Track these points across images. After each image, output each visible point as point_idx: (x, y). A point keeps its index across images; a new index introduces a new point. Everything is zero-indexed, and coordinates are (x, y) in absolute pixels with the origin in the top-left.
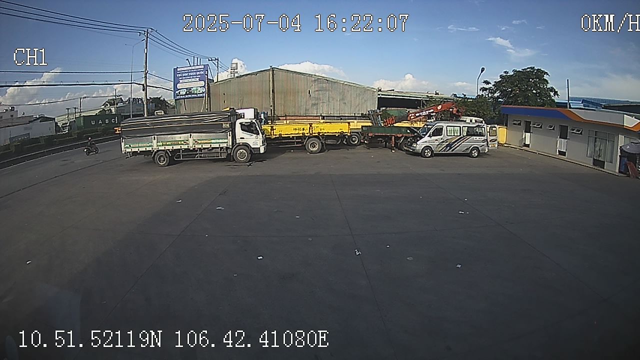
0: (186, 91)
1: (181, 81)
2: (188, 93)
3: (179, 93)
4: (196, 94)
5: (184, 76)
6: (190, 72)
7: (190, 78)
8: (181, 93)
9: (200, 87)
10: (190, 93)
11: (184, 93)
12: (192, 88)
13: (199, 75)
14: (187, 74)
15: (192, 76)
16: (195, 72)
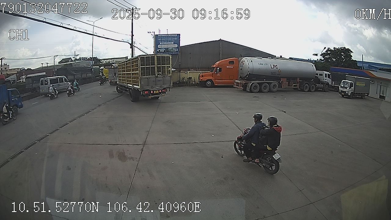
0: (164, 50)
1: (161, 43)
2: (166, 51)
3: (160, 51)
4: (172, 52)
5: (163, 40)
6: (168, 38)
7: (168, 42)
8: (161, 50)
9: (175, 48)
10: (168, 51)
11: (163, 51)
12: (169, 48)
13: (174, 40)
14: (165, 39)
15: (169, 40)
16: (171, 38)
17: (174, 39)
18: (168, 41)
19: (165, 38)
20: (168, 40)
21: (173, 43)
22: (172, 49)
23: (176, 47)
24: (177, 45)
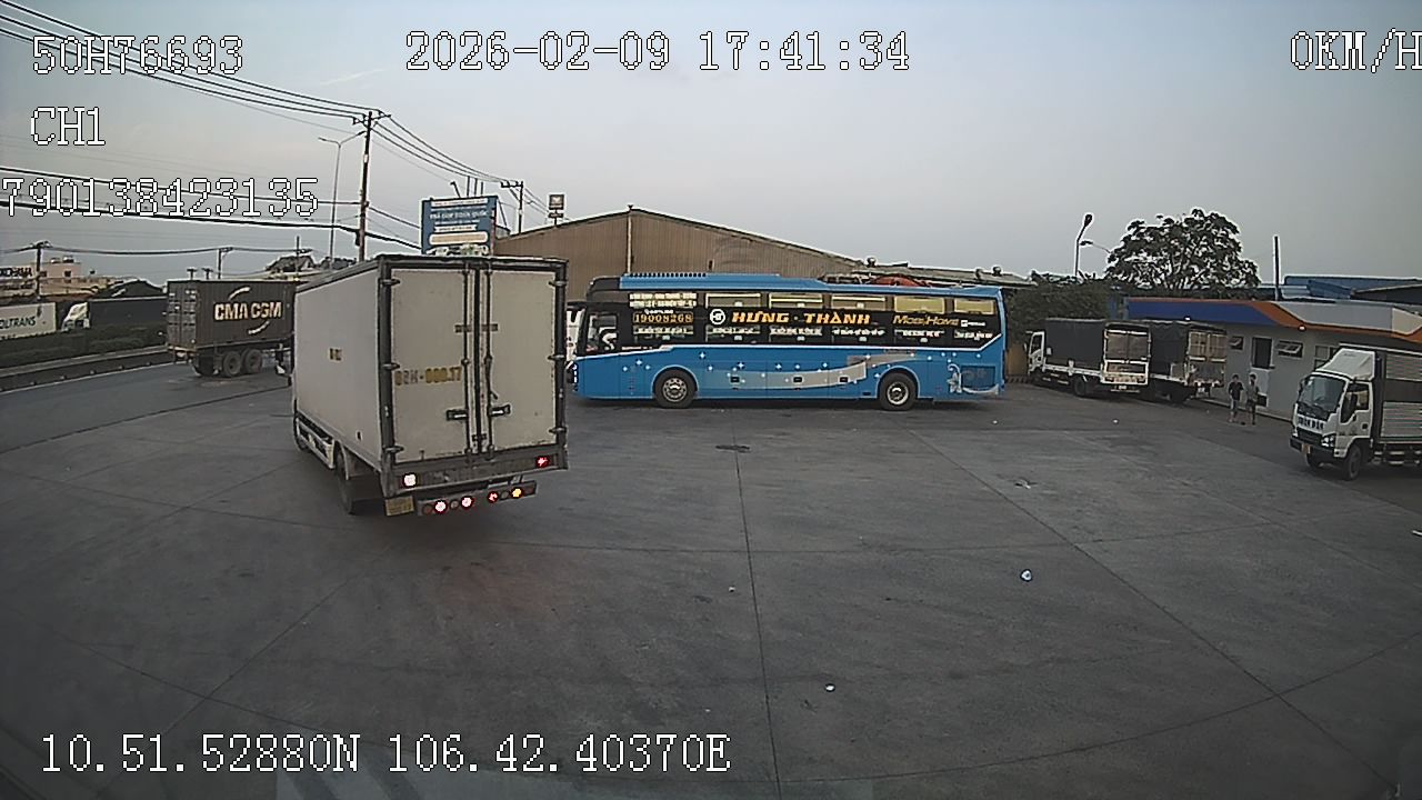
0: (448, 250)
1: (437, 229)
2: (452, 255)
3: (434, 253)
5: (446, 220)
6: (459, 211)
7: (458, 224)
8: (437, 253)
9: (479, 244)
11: (445, 255)
12: (462, 245)
13: (477, 218)
14: (451, 215)
15: (463, 219)
16: (468, 210)
17: (475, 214)
18: (461, 222)
19: (449, 212)
20: (459, 219)
21: (473, 227)
22: (472, 248)
23: (485, 241)
24: (485, 234)
